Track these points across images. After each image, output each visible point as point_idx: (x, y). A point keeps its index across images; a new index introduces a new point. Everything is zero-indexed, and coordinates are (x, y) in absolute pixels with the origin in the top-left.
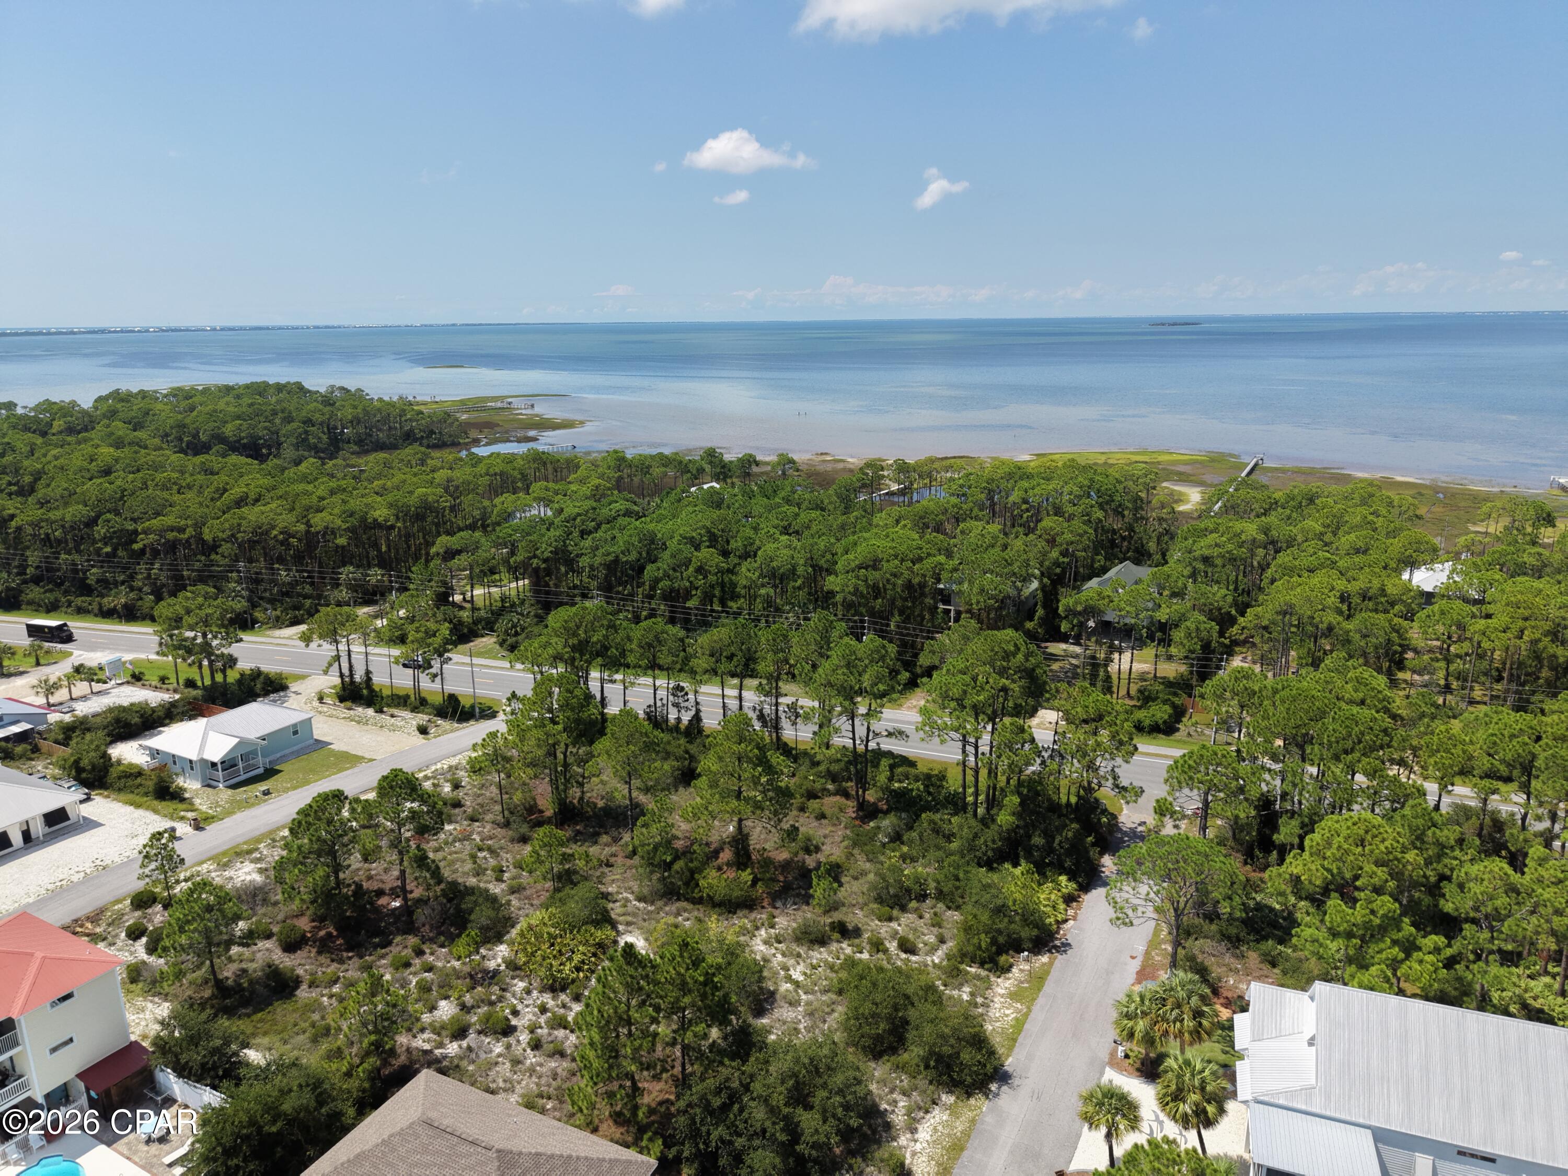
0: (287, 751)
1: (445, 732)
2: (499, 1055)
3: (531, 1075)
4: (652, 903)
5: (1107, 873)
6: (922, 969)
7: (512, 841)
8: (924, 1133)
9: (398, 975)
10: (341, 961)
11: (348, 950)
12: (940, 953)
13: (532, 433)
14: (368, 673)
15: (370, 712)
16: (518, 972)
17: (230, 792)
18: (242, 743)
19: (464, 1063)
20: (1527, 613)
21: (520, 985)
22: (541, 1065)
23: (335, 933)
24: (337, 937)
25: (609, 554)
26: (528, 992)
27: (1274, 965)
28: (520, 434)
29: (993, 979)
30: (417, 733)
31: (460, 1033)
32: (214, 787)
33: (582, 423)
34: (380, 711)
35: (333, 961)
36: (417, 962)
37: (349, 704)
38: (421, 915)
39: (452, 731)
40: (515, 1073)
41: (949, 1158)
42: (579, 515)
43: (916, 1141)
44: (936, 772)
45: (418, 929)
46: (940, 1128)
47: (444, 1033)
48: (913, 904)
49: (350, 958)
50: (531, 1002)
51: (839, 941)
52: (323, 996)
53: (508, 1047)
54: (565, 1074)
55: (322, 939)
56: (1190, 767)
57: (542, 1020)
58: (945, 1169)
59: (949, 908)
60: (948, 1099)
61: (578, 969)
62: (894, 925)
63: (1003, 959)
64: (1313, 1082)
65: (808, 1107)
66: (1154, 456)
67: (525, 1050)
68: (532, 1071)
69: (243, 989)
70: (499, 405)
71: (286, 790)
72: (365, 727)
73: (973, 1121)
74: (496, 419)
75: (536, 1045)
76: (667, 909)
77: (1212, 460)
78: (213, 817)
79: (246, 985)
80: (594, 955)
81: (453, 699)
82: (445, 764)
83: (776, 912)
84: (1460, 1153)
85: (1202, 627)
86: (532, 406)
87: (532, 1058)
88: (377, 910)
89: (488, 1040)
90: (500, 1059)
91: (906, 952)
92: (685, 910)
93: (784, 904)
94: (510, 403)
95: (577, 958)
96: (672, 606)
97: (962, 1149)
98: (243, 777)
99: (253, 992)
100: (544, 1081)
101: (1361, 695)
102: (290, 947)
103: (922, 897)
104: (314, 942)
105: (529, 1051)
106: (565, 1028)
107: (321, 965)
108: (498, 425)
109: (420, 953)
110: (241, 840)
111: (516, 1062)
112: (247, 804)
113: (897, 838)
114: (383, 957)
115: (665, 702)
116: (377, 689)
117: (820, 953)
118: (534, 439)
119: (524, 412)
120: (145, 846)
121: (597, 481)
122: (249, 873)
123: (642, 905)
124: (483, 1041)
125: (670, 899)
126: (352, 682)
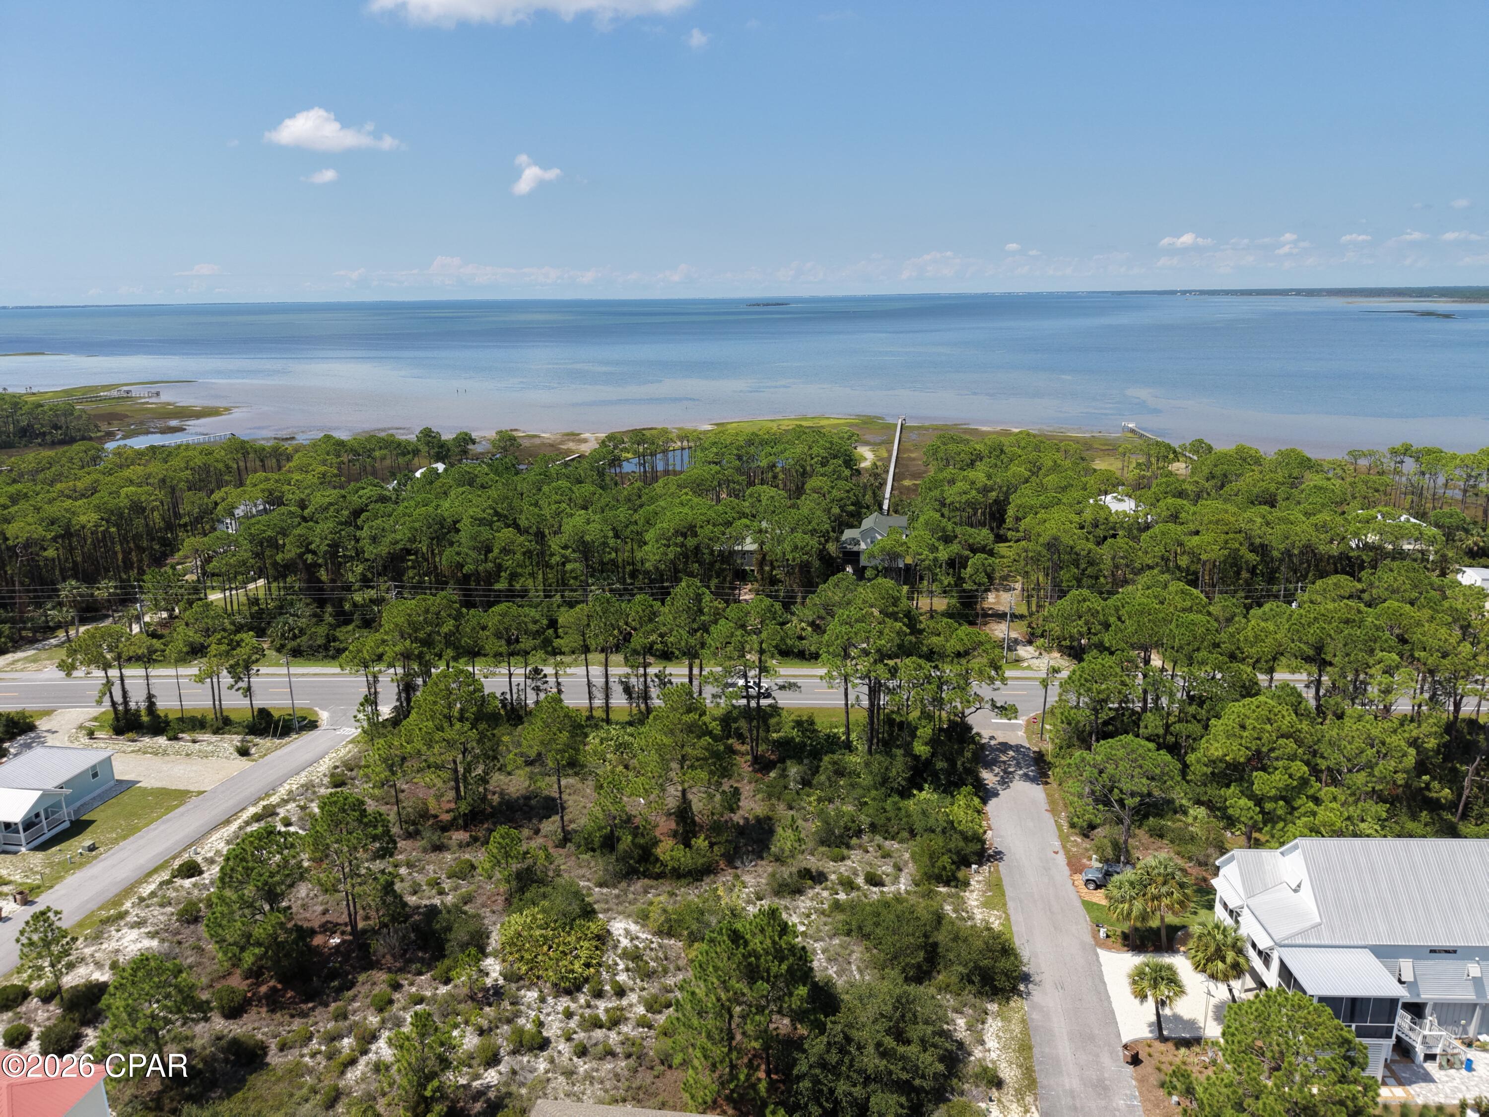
0: (87, 798)
1: (269, 751)
2: (547, 1072)
3: (591, 1083)
4: (615, 886)
5: (991, 785)
6: (898, 899)
7: (425, 851)
8: (992, 1043)
9: (386, 1015)
10: (304, 1015)
11: (306, 1001)
12: (902, 880)
13: (174, 423)
14: (150, 697)
15: (162, 740)
16: (522, 983)
17: (40, 855)
18: (45, 795)
19: (514, 1088)
20: (1226, 528)
21: (531, 995)
22: (597, 1070)
23: (279, 986)
24: (285, 990)
25: (397, 542)
26: (543, 1000)
27: (1161, 836)
28: (160, 424)
29: (962, 894)
30: (236, 755)
31: (493, 1060)
32: (15, 853)
33: (228, 410)
34: (175, 738)
35: (292, 1016)
36: (396, 996)
37: (130, 735)
38: (378, 946)
39: (276, 749)
40: (574, 1085)
41: (1025, 1059)
42: (331, 504)
43: (989, 1051)
44: (804, 718)
45: (378, 962)
46: (1001, 1034)
47: (475, 1063)
48: (854, 841)
49: (313, 1009)
50: (550, 1010)
51: (812, 888)
52: (302, 1056)
53: (552, 1061)
54: (626, 1073)
55: (267, 996)
56: (1086, 680)
57: (573, 1024)
58: (1027, 1069)
59: (886, 839)
60: (993, 1007)
61: (588, 965)
62: (848, 863)
63: (960, 875)
64: (1318, 920)
65: (908, 1042)
66: (816, 421)
67: (571, 1060)
68: (589, 1078)
69: (200, 1072)
70: (114, 393)
71: (115, 841)
72: (166, 758)
73: (1023, 1021)
74: (119, 409)
75: (582, 1052)
76: (632, 889)
77: (865, 423)
78: (39, 887)
79: (201, 1066)
80: (597, 948)
81: (264, 713)
82: (293, 784)
83: (739, 872)
84: (1432, 951)
85: (986, 562)
86: (158, 394)
87: (583, 1066)
88: (316, 951)
89: (525, 1059)
90: (550, 1075)
91: (875, 885)
92: (651, 887)
93: (742, 863)
94: (128, 392)
95: (584, 954)
96: (465, 590)
97: (1030, 1048)
98: (48, 835)
99: (214, 1071)
100: (608, 1085)
101: (1189, 604)
102: (233, 1012)
103: (859, 833)
104: (260, 1001)
105: (575, 1059)
106: (601, 1027)
107: (281, 1024)
108: (127, 416)
109: (397, 987)
110: (93, 906)
111: (569, 1073)
112: (72, 866)
113: (806, 783)
114: (354, 999)
115: (522, 686)
116: (162, 715)
117: (803, 901)
118: (180, 429)
119: (151, 400)
120: (22, 933)
121: (322, 469)
122: (135, 942)
123: (605, 890)
124: (521, 1062)
125: (631, 879)
126: (127, 710)
